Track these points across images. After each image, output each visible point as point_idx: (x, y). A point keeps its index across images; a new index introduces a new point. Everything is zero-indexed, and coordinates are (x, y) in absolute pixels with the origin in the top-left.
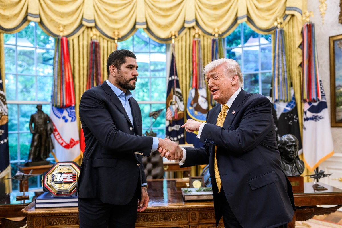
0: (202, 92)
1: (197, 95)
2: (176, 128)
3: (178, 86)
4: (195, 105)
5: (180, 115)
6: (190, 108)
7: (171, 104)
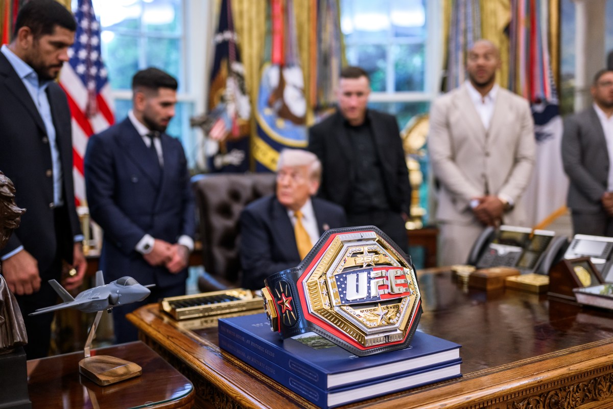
0: (294, 76)
1: (282, 83)
2: (234, 158)
3: (239, 58)
4: (278, 105)
5: (242, 127)
6: (268, 112)
7: (223, 99)
